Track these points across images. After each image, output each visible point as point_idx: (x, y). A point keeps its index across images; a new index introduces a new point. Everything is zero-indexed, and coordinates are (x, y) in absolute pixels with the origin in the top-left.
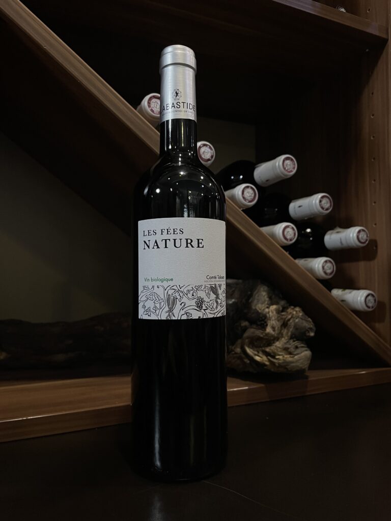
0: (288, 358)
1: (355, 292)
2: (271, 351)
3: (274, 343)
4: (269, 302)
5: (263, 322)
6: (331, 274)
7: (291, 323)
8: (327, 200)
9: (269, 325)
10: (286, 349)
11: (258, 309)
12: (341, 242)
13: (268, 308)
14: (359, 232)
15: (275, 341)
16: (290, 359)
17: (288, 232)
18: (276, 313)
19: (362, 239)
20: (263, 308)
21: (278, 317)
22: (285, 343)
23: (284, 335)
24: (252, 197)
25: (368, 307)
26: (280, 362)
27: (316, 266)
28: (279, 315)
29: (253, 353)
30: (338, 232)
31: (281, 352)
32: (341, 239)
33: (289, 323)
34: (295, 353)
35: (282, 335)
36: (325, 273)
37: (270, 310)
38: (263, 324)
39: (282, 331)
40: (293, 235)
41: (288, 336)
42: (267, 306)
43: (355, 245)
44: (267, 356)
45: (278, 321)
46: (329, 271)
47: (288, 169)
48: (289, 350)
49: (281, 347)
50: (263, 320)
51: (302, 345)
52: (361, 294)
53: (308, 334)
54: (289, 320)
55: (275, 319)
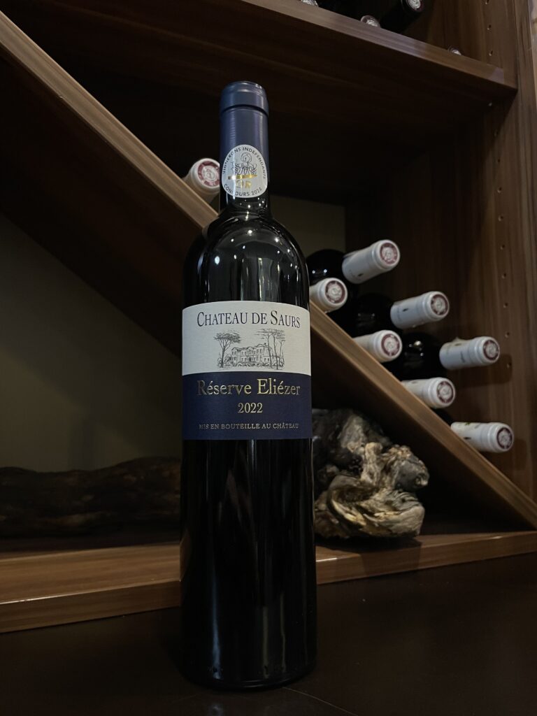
0: (392, 515)
1: (483, 426)
2: (368, 507)
3: (372, 495)
4: (365, 439)
5: (356, 466)
6: (449, 400)
7: (395, 467)
8: (442, 300)
9: (364, 470)
10: (388, 504)
11: (349, 448)
12: (462, 359)
13: (363, 446)
14: (486, 343)
15: (374, 493)
16: (395, 517)
17: (389, 343)
18: (375, 453)
19: (490, 352)
20: (356, 447)
21: (377, 459)
22: (388, 495)
23: (386, 485)
24: (340, 296)
25: (502, 447)
26: (380, 521)
27: (429, 390)
28: (378, 457)
29: (343, 510)
30: (457, 345)
31: (381, 507)
32: (462, 355)
33: (392, 467)
34: (401, 509)
35: (383, 483)
36: (441, 399)
37: (366, 449)
38: (357, 469)
39: (384, 479)
40: (396, 347)
41: (391, 486)
42: (362, 443)
43: (481, 362)
44: (362, 514)
45: (378, 464)
46: (446, 397)
47: (388, 259)
48: (393, 505)
49: (383, 500)
50: (357, 464)
51: (411, 498)
52: (491, 428)
53: (419, 483)
54: (392, 463)
55: (373, 462)
